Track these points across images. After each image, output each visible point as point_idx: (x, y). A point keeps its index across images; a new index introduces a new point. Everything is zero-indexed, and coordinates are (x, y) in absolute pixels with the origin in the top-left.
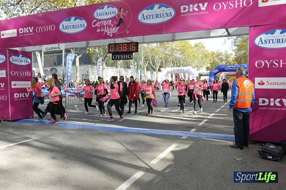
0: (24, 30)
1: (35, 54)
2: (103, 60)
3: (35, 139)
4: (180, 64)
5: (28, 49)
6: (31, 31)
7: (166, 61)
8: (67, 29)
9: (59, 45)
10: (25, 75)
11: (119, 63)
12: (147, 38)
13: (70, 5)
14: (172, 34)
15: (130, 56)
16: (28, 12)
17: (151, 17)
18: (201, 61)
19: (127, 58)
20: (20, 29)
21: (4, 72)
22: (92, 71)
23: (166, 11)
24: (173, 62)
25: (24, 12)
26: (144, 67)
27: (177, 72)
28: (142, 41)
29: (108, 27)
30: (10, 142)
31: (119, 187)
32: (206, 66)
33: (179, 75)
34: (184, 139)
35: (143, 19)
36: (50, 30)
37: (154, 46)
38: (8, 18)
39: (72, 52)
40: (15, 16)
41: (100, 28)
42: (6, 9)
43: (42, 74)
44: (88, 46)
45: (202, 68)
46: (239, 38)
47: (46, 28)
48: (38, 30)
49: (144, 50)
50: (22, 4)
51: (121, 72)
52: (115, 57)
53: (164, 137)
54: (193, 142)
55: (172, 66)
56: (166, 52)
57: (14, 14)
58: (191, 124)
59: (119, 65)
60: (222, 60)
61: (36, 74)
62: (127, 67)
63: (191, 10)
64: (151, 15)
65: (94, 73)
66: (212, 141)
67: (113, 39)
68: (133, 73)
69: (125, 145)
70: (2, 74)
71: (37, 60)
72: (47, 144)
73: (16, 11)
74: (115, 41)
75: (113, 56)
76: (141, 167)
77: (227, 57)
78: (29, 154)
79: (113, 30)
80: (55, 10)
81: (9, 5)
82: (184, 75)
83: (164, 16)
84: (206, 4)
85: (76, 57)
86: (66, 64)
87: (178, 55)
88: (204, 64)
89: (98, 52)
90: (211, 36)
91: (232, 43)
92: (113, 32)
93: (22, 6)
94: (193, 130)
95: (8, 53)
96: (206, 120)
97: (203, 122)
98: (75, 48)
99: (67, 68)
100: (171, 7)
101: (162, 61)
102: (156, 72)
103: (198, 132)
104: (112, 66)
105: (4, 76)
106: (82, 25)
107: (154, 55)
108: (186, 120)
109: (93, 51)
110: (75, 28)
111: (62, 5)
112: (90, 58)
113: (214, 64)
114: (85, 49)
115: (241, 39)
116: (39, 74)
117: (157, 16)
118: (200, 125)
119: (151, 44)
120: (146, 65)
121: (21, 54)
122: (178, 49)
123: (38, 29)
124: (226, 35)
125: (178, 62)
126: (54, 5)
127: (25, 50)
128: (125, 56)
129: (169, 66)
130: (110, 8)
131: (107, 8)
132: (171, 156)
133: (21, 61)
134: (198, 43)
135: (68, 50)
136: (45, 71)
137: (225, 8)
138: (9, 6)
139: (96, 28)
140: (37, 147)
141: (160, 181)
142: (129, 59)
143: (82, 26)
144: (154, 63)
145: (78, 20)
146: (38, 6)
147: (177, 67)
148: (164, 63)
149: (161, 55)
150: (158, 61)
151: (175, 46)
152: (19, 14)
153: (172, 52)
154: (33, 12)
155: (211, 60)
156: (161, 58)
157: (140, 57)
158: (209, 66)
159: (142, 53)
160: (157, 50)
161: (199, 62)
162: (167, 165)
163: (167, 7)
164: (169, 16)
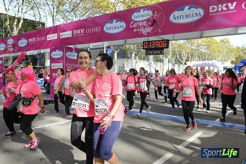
0: (77, 31)
2: (136, 55)
4: (205, 58)
6: (82, 32)
7: (192, 55)
8: (110, 29)
9: (103, 43)
10: (76, 67)
12: (177, 35)
13: (111, 10)
14: (200, 31)
15: (161, 52)
16: (79, 17)
17: (182, 17)
18: (226, 55)
19: (158, 53)
20: (74, 31)
21: (62, 64)
23: (195, 11)
24: (198, 57)
25: (76, 17)
26: (171, 61)
27: (203, 66)
28: (172, 39)
29: (143, 27)
32: (231, 60)
33: (204, 68)
34: (209, 128)
35: (174, 19)
36: (96, 31)
37: (181, 43)
38: (65, 22)
39: (112, 48)
40: (70, 21)
41: (137, 28)
42: (64, 15)
45: (227, 62)
47: (93, 29)
48: (87, 32)
49: (172, 45)
52: (148, 53)
54: (219, 131)
55: (198, 60)
56: (192, 48)
57: (69, 19)
58: (216, 114)
62: (156, 60)
63: (220, 9)
64: (182, 16)
65: (128, 65)
66: (238, 131)
67: (147, 37)
70: (60, 66)
73: (70, 16)
74: (148, 39)
75: (146, 52)
76: (170, 149)
79: (148, 30)
80: (100, 15)
81: (66, 12)
82: (209, 68)
83: (193, 16)
84: (235, 3)
88: (228, 58)
89: (132, 48)
90: (239, 32)
92: (147, 32)
93: (75, 12)
94: (218, 120)
95: (65, 50)
98: (113, 45)
100: (200, 8)
101: (188, 55)
102: (182, 65)
104: (144, 59)
105: (62, 67)
106: (122, 26)
107: (181, 50)
109: (128, 47)
110: (116, 29)
111: (105, 10)
112: (126, 53)
113: (239, 59)
114: (122, 45)
117: (187, 16)
119: (178, 41)
120: (174, 59)
121: (74, 50)
122: (204, 44)
123: (88, 30)
125: (203, 56)
126: (99, 11)
127: (77, 47)
128: (157, 51)
129: (195, 60)
130: (146, 11)
131: (143, 11)
134: (224, 39)
135: (108, 47)
138: (65, 13)
139: (133, 28)
142: (160, 54)
143: (121, 27)
144: (181, 57)
145: (119, 22)
146: (87, 12)
147: (202, 60)
148: (190, 57)
149: (187, 50)
150: (185, 55)
151: (201, 42)
152: (72, 19)
153: (198, 47)
154: (83, 17)
155: (236, 54)
156: (187, 53)
157: (168, 52)
158: (234, 60)
159: (170, 48)
160: (184, 46)
161: (224, 56)
163: (197, 8)
164: (198, 16)
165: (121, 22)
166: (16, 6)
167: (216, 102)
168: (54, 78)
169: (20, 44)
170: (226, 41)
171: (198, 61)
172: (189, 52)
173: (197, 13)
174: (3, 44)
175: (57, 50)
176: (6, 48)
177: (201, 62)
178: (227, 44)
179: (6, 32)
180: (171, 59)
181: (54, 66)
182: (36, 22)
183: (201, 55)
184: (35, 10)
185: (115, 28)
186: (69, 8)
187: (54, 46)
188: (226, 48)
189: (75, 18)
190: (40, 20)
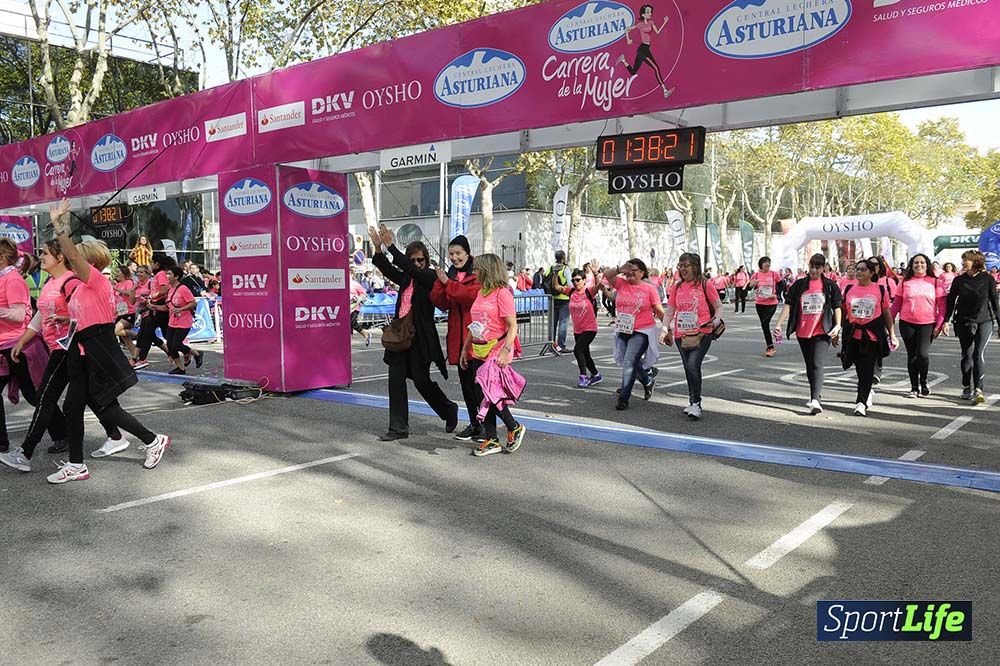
0: (326, 101)
1: (356, 178)
2: (571, 196)
3: (356, 455)
4: (859, 204)
5: (337, 164)
6: (347, 106)
7: (802, 193)
8: (460, 91)
9: (432, 149)
10: (326, 247)
11: (627, 205)
12: (739, 109)
13: (467, 12)
14: (835, 89)
15: (673, 179)
16: (334, 44)
17: (756, 31)
18: (945, 189)
19: (661, 185)
20: (314, 102)
21: (267, 238)
22: (533, 232)
23: (813, 5)
24: (829, 197)
25: (322, 45)
26: (717, 219)
27: (848, 236)
28: (717, 124)
29: (596, 78)
30: (283, 459)
31: (634, 640)
32: (966, 212)
33: (853, 245)
34: (873, 488)
35: (724, 40)
36: (404, 99)
37: (758, 140)
38: (277, 68)
39: (470, 168)
40: (298, 61)
41: (570, 82)
42: (273, 38)
44: (525, 148)
45: (950, 218)
47: (392, 92)
48: (369, 102)
49: (719, 153)
50: (316, 21)
51: (636, 236)
52: (619, 183)
53: (796, 475)
54: (913, 501)
55: (828, 211)
56: (805, 161)
57: (294, 53)
58: (902, 431)
59: (628, 211)
61: (359, 246)
62: (655, 217)
64: (756, 25)
65: (540, 239)
67: (614, 120)
68: (678, 241)
69: (650, 495)
70: (262, 246)
71: (360, 200)
72: (395, 473)
73: (299, 42)
74: (618, 126)
75: (610, 181)
76: (713, 577)
78: (341, 501)
79: (616, 88)
80: (418, 31)
81: (281, 24)
82: (874, 247)
83: (804, 24)
85: (482, 186)
86: (449, 212)
87: (852, 170)
88: (956, 201)
89: (555, 166)
92: (615, 95)
93: (317, 26)
94: (913, 455)
95: (278, 179)
96: (966, 419)
97: (950, 428)
98: (477, 156)
99: (453, 225)
101: (787, 195)
102: (763, 235)
103: (932, 463)
104: (604, 214)
105: (268, 252)
106: (510, 77)
107: (758, 172)
108: (881, 414)
109: (539, 164)
110: (486, 87)
111: (441, 12)
112: (528, 187)
114: (513, 157)
116: (366, 245)
118: (942, 438)
119: (746, 134)
120: (728, 210)
121: (317, 181)
122: (852, 145)
123: (369, 98)
125: (850, 195)
126: (414, 16)
127: (327, 166)
128: (657, 177)
129: (815, 213)
130: (607, 10)
131: (595, 12)
132: (825, 547)
133: (315, 203)
134: (936, 121)
135: (458, 163)
138: (278, 30)
139: (557, 82)
140: (362, 482)
141: (783, 633)
143: (507, 81)
144: (756, 202)
145: (496, 61)
146: (366, 23)
147: (845, 213)
148: (794, 201)
149: (784, 170)
150: (772, 192)
151: (842, 137)
152: (308, 52)
153: (827, 159)
154: (349, 44)
155: (986, 184)
156: (784, 183)
157: (705, 180)
158: (981, 211)
159: (713, 165)
160: (771, 153)
161: (936, 195)
162: (810, 578)
164: (827, 25)
165: (506, 57)
166: (78, 5)
168: (240, 294)
169: (100, 159)
171: (830, 215)
172: (791, 178)
173: (822, 12)
174: (31, 162)
175: (248, 182)
176: (41, 178)
177: (842, 220)
178: (949, 143)
179: (40, 115)
180: (716, 213)
181: (236, 248)
182: (161, 68)
183: (842, 191)
184: (156, 21)
185: (480, 86)
186: (292, 11)
187: (234, 163)
188: (947, 158)
189: (319, 49)
190: (176, 59)
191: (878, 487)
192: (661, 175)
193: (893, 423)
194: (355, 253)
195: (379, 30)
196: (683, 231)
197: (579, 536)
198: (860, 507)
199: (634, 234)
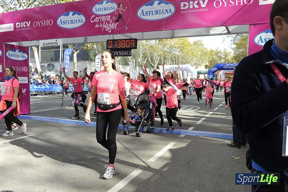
0: (21, 24)
1: (32, 49)
3: (31, 135)
4: (179, 62)
5: (25, 44)
6: (28, 26)
7: (164, 58)
8: (65, 24)
9: (56, 41)
10: (21, 70)
11: (117, 60)
12: (147, 34)
14: (171, 31)
15: (128, 53)
16: (25, 6)
17: (151, 13)
18: (200, 59)
19: (125, 55)
20: (17, 24)
21: (1, 66)
22: (89, 67)
23: (166, 7)
24: (171, 60)
25: (21, 6)
28: (141, 38)
29: (107, 23)
31: (117, 185)
32: (205, 65)
35: (142, 15)
36: (47, 25)
37: (152, 43)
38: (5, 12)
39: (70, 47)
40: (12, 10)
41: (99, 23)
42: (3, 2)
43: (39, 70)
44: (86, 41)
45: (201, 66)
46: (238, 37)
47: (43, 22)
48: (35, 25)
49: (142, 46)
54: (190, 141)
55: (171, 63)
56: (165, 50)
57: (11, 8)
59: (117, 62)
60: (221, 58)
61: (33, 70)
62: (125, 63)
63: (191, 7)
66: (210, 140)
67: (112, 35)
68: (131, 71)
71: (34, 55)
72: (44, 141)
73: (13, 4)
74: (113, 37)
76: (139, 165)
77: (226, 55)
78: (26, 150)
79: (112, 26)
80: (53, 4)
83: (163, 12)
84: (206, 1)
85: (73, 53)
86: (63, 60)
88: (202, 62)
89: (96, 48)
90: (211, 33)
91: (231, 42)
92: (112, 28)
94: (191, 128)
95: (4, 48)
96: (204, 119)
97: (201, 121)
99: (64, 64)
100: (170, 4)
101: (160, 58)
103: (195, 130)
105: (1, 71)
106: (81, 20)
107: (153, 52)
109: (91, 47)
110: (73, 23)
112: (88, 54)
113: (213, 63)
114: (83, 44)
115: (240, 37)
116: (36, 69)
117: (157, 12)
118: (198, 124)
119: (150, 41)
120: (145, 62)
121: (18, 49)
122: (177, 46)
123: (35, 23)
124: (225, 33)
125: (177, 59)
127: (22, 44)
128: (124, 52)
129: (168, 64)
130: (109, 3)
131: (106, 3)
132: (168, 155)
133: (17, 56)
134: (197, 41)
135: (65, 45)
136: (42, 67)
137: (225, 6)
139: (95, 23)
141: (158, 179)
142: (128, 56)
143: (80, 22)
144: (152, 61)
145: (76, 15)
147: (175, 64)
148: (162, 60)
149: (160, 52)
150: (157, 58)
151: (174, 44)
152: (16, 8)
153: (171, 49)
154: (30, 6)
155: (209, 58)
156: (160, 55)
157: (139, 54)
158: (208, 65)
159: (141, 49)
160: (156, 47)
161: (198, 60)
162: (165, 163)
163: (167, 4)
164: (169, 13)
165: (79, 15)
167: (189, 110)
170: (200, 44)
173: (168, 9)
178: (200, 47)
183: (174, 58)
188: (200, 51)
189: (19, 7)
191: (182, 137)
192: (125, 52)
193: (187, 120)
194: (32, 72)
195: (40, 3)
196: (133, 68)
197: (101, 156)
198: (178, 143)
199: (119, 68)
